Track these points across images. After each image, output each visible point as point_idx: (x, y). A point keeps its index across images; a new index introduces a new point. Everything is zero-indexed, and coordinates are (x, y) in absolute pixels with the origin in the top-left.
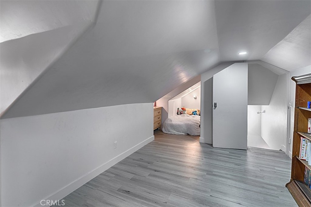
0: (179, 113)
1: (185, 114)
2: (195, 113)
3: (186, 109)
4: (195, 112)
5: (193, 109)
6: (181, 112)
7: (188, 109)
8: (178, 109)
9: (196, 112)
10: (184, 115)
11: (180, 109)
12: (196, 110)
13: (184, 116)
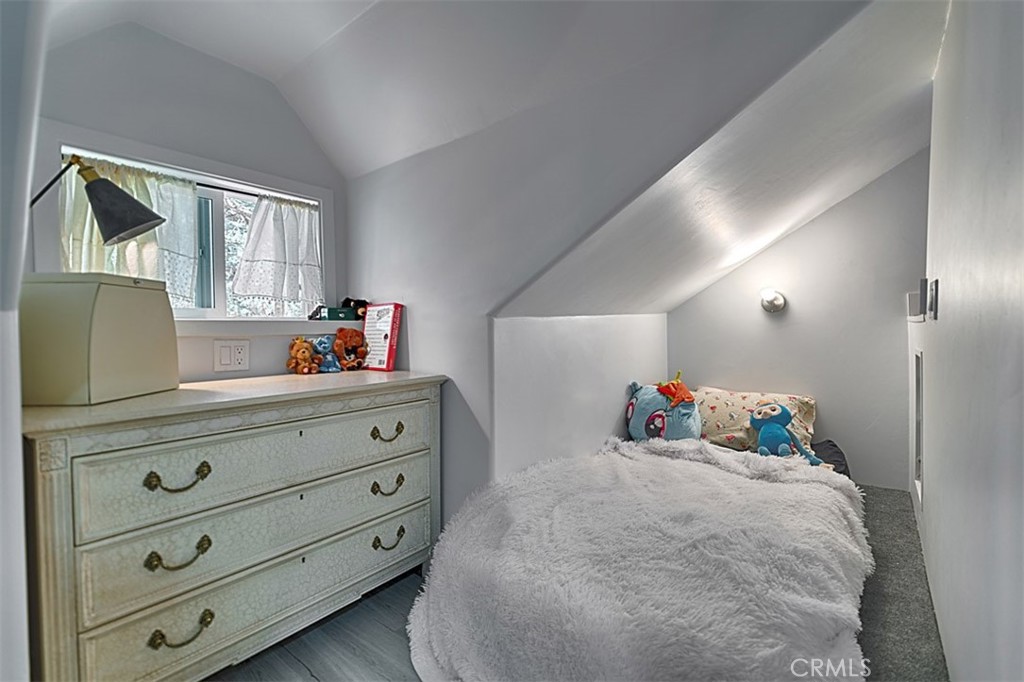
0: (638, 425)
1: (687, 434)
2: (776, 428)
3: (697, 396)
4: (773, 419)
5: (754, 397)
6: (651, 420)
7: (717, 391)
8: (634, 390)
9: (785, 418)
10: (675, 444)
11: (649, 392)
12: (781, 399)
13: (674, 454)
